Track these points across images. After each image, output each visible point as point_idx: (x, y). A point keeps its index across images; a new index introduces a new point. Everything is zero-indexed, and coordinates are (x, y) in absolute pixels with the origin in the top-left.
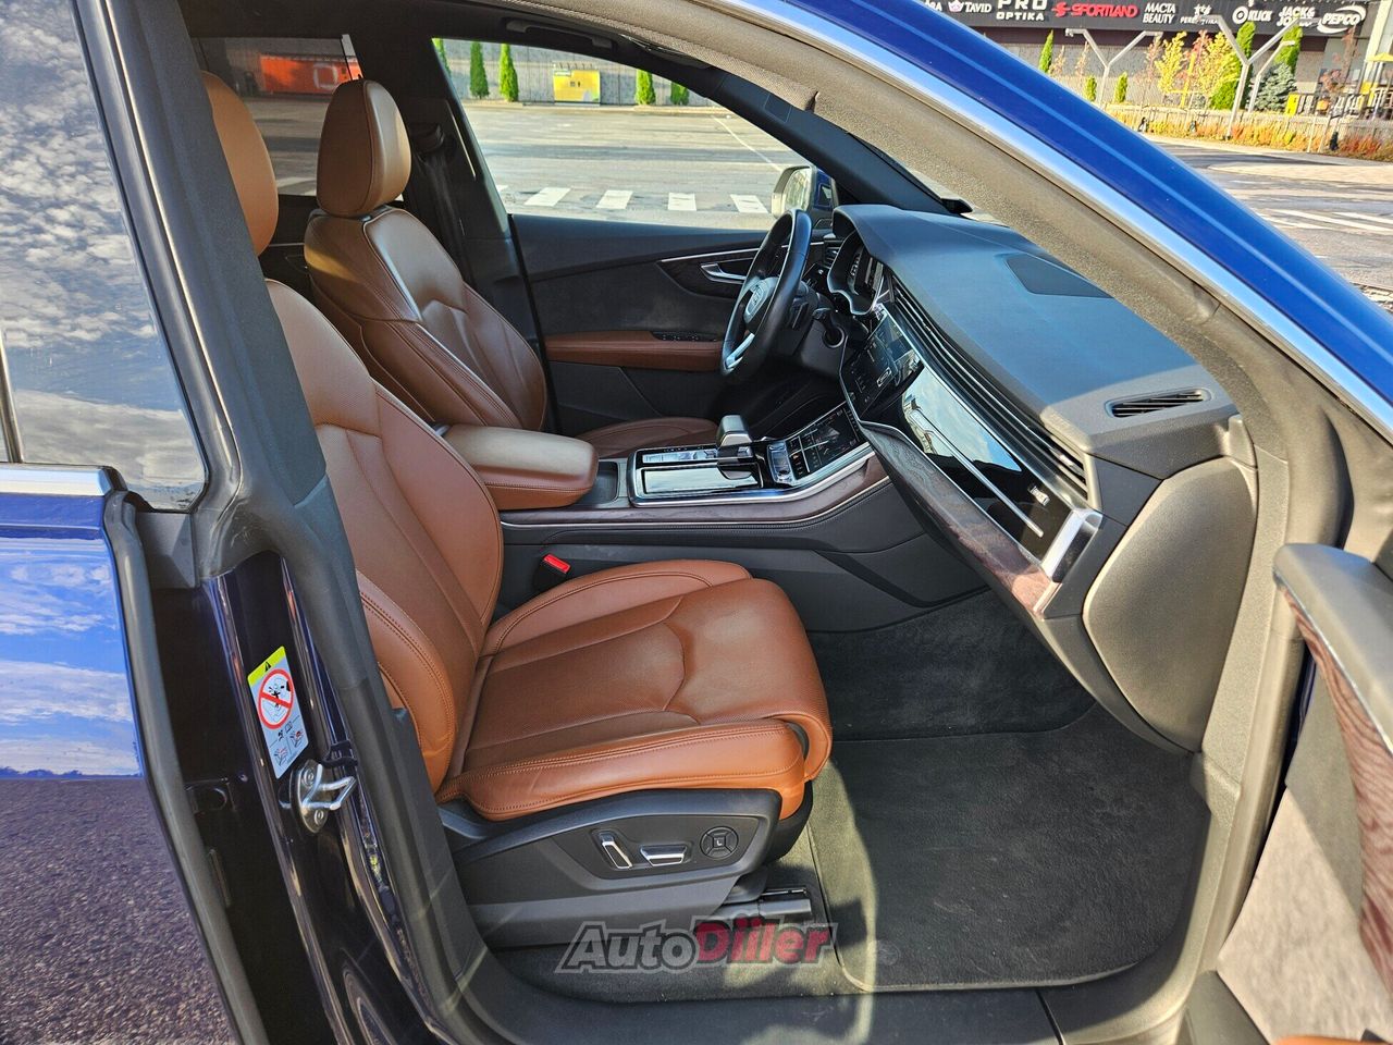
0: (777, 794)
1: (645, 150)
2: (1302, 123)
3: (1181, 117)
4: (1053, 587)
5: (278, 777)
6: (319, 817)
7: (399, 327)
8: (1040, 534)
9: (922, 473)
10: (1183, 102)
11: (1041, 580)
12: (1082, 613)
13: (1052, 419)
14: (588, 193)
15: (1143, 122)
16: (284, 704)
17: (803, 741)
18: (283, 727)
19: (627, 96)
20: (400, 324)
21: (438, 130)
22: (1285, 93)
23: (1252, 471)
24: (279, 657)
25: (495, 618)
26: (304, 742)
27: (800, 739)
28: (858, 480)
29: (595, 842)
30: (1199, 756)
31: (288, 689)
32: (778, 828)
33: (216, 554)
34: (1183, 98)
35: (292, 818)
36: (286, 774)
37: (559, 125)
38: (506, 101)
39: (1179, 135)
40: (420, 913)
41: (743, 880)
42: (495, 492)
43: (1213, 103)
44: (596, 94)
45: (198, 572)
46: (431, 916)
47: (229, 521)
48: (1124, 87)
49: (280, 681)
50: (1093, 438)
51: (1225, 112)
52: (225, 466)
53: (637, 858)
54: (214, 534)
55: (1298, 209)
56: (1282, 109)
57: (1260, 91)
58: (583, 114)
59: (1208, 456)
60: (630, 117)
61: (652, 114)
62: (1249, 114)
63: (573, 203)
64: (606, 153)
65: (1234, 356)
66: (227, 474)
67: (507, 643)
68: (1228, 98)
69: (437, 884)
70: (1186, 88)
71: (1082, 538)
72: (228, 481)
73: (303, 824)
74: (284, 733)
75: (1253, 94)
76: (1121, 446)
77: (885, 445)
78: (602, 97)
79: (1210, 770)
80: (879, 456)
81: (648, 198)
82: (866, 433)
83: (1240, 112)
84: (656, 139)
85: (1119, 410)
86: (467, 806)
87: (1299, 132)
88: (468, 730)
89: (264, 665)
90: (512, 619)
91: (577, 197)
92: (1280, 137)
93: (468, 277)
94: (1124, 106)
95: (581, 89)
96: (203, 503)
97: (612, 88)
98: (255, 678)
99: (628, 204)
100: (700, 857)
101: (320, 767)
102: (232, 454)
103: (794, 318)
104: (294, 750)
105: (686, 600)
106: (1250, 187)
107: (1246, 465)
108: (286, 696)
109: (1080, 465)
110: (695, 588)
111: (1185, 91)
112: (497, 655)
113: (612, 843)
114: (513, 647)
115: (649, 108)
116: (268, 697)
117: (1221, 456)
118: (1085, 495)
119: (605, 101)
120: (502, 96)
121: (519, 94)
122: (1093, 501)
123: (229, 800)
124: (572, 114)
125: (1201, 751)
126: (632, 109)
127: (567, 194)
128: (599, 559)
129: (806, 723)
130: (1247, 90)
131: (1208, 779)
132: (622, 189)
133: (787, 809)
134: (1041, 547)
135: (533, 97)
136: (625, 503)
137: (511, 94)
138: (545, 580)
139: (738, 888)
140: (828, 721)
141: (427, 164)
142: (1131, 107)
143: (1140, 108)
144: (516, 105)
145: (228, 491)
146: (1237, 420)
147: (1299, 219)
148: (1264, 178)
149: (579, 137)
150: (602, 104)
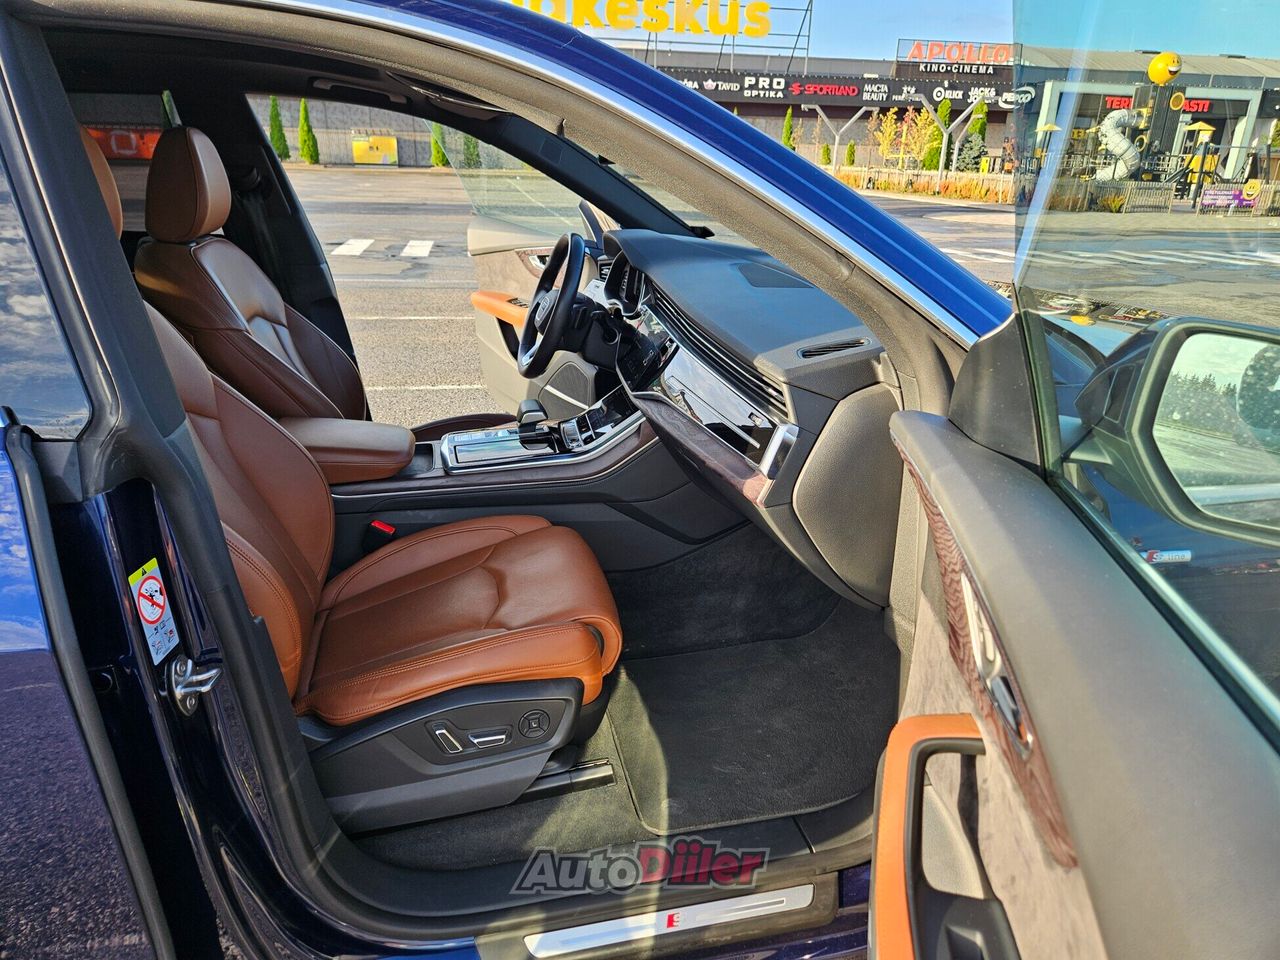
0: (580, 682)
1: (443, 205)
2: (993, 180)
3: (901, 176)
4: (769, 482)
5: (156, 663)
6: (191, 703)
7: (227, 334)
8: (758, 446)
9: (679, 423)
10: (900, 163)
11: (761, 479)
12: (792, 502)
13: (762, 363)
14: (393, 243)
15: (870, 181)
16: (158, 605)
17: (598, 638)
18: (157, 624)
19: (423, 158)
20: (228, 332)
21: (255, 171)
22: (979, 157)
23: (898, 391)
24: (152, 566)
25: (329, 578)
26: (176, 640)
27: (597, 638)
28: (635, 442)
29: (429, 733)
30: (887, 610)
31: (161, 594)
32: (583, 712)
33: (99, 474)
34: (900, 162)
35: (169, 704)
36: (163, 663)
37: (361, 185)
38: (307, 163)
39: (899, 191)
40: (283, 789)
41: (555, 756)
42: (327, 469)
43: (924, 166)
44: (394, 158)
45: (85, 491)
46: (290, 791)
47: (111, 448)
48: (852, 153)
49: (154, 586)
50: (788, 372)
51: (933, 172)
52: (105, 401)
53: (466, 744)
54: (98, 458)
55: (994, 248)
56: (978, 170)
57: (960, 155)
58: (382, 175)
59: (870, 383)
60: (427, 177)
61: (447, 174)
62: (953, 173)
63: (377, 252)
64: (406, 209)
65: (870, 303)
66: (108, 410)
67: (342, 597)
68: (935, 161)
69: (295, 768)
70: (902, 153)
71: (785, 447)
72: (108, 416)
73: (177, 705)
74: (159, 629)
75: (954, 157)
76: (807, 377)
77: (652, 409)
78: (400, 160)
79: (897, 618)
80: (650, 420)
81: (449, 247)
82: (637, 402)
83: (945, 173)
84: (455, 196)
85: (806, 354)
86: (317, 718)
87: (992, 187)
88: (313, 658)
89: (140, 571)
90: (345, 577)
91: (382, 247)
92: (977, 191)
93: (287, 297)
94: (853, 168)
95: (378, 153)
96: (87, 433)
97: (409, 152)
98: (135, 579)
99: (431, 252)
100: (519, 740)
101: (190, 662)
102: (111, 394)
103: (575, 320)
104: (168, 645)
105: (497, 549)
106: (956, 232)
107: (894, 387)
108: (160, 599)
109: (780, 393)
110: (506, 538)
111: (901, 155)
112: (332, 609)
113: (444, 731)
114: (348, 600)
115: (445, 170)
116: (144, 596)
117: (878, 383)
118: (786, 414)
119: (402, 162)
120: (303, 159)
121: (320, 157)
122: (792, 418)
123: (114, 683)
124: (373, 175)
125: (889, 605)
126: (429, 170)
127: (372, 244)
128: (419, 522)
129: (600, 625)
130: (949, 154)
131: (896, 625)
132: (424, 239)
133: (589, 695)
134: (758, 457)
135: (333, 160)
136: (441, 473)
137: (311, 157)
138: (373, 542)
139: (551, 763)
140: (618, 620)
141: (245, 202)
142: (859, 169)
143: (866, 169)
144: (317, 167)
145: (109, 423)
146: (884, 355)
147: (994, 255)
148: (967, 224)
149: (380, 195)
150: (400, 166)
